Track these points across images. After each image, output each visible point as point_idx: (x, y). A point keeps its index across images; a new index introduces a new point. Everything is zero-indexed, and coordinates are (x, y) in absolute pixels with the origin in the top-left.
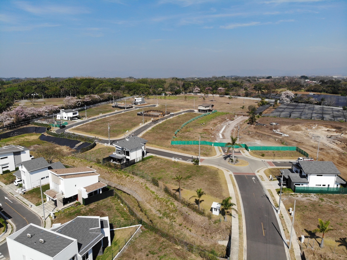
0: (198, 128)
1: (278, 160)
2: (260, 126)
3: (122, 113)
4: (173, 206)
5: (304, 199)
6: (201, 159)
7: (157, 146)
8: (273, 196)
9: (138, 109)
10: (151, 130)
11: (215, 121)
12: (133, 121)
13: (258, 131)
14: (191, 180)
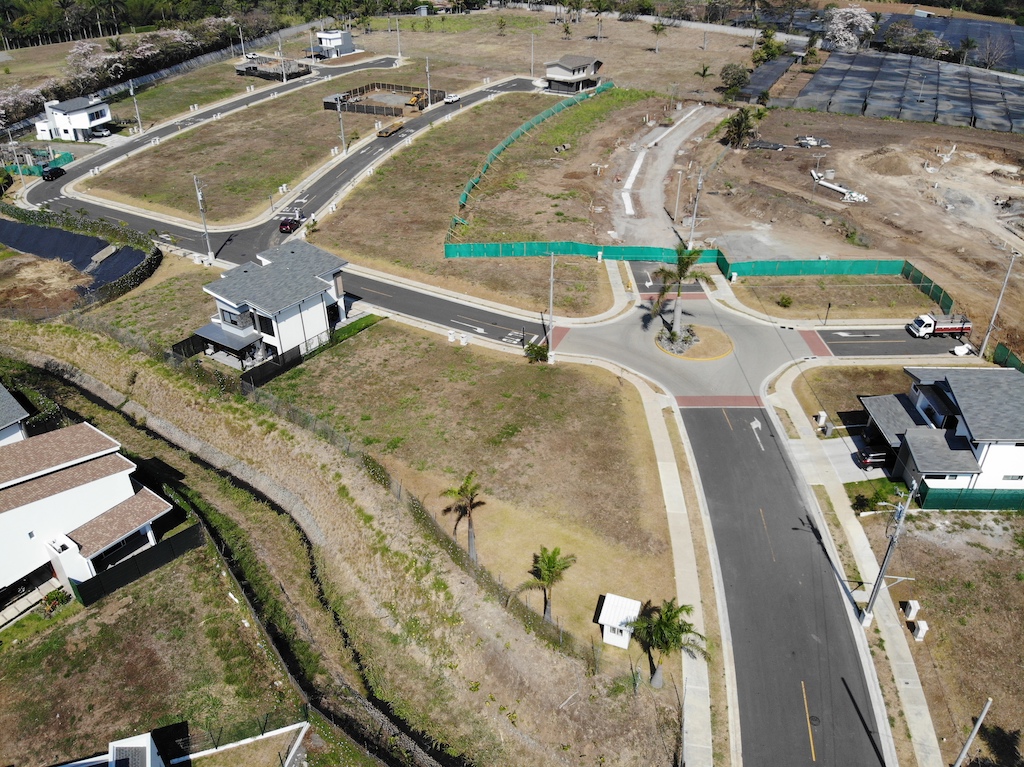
0: (547, 167)
1: (842, 324)
2: (764, 153)
3: (272, 97)
4: (442, 595)
5: (958, 541)
6: (557, 329)
7: (390, 267)
8: (838, 525)
9: (330, 78)
10: (372, 180)
11: (607, 132)
12: (309, 134)
13: (760, 179)
14: (516, 446)
